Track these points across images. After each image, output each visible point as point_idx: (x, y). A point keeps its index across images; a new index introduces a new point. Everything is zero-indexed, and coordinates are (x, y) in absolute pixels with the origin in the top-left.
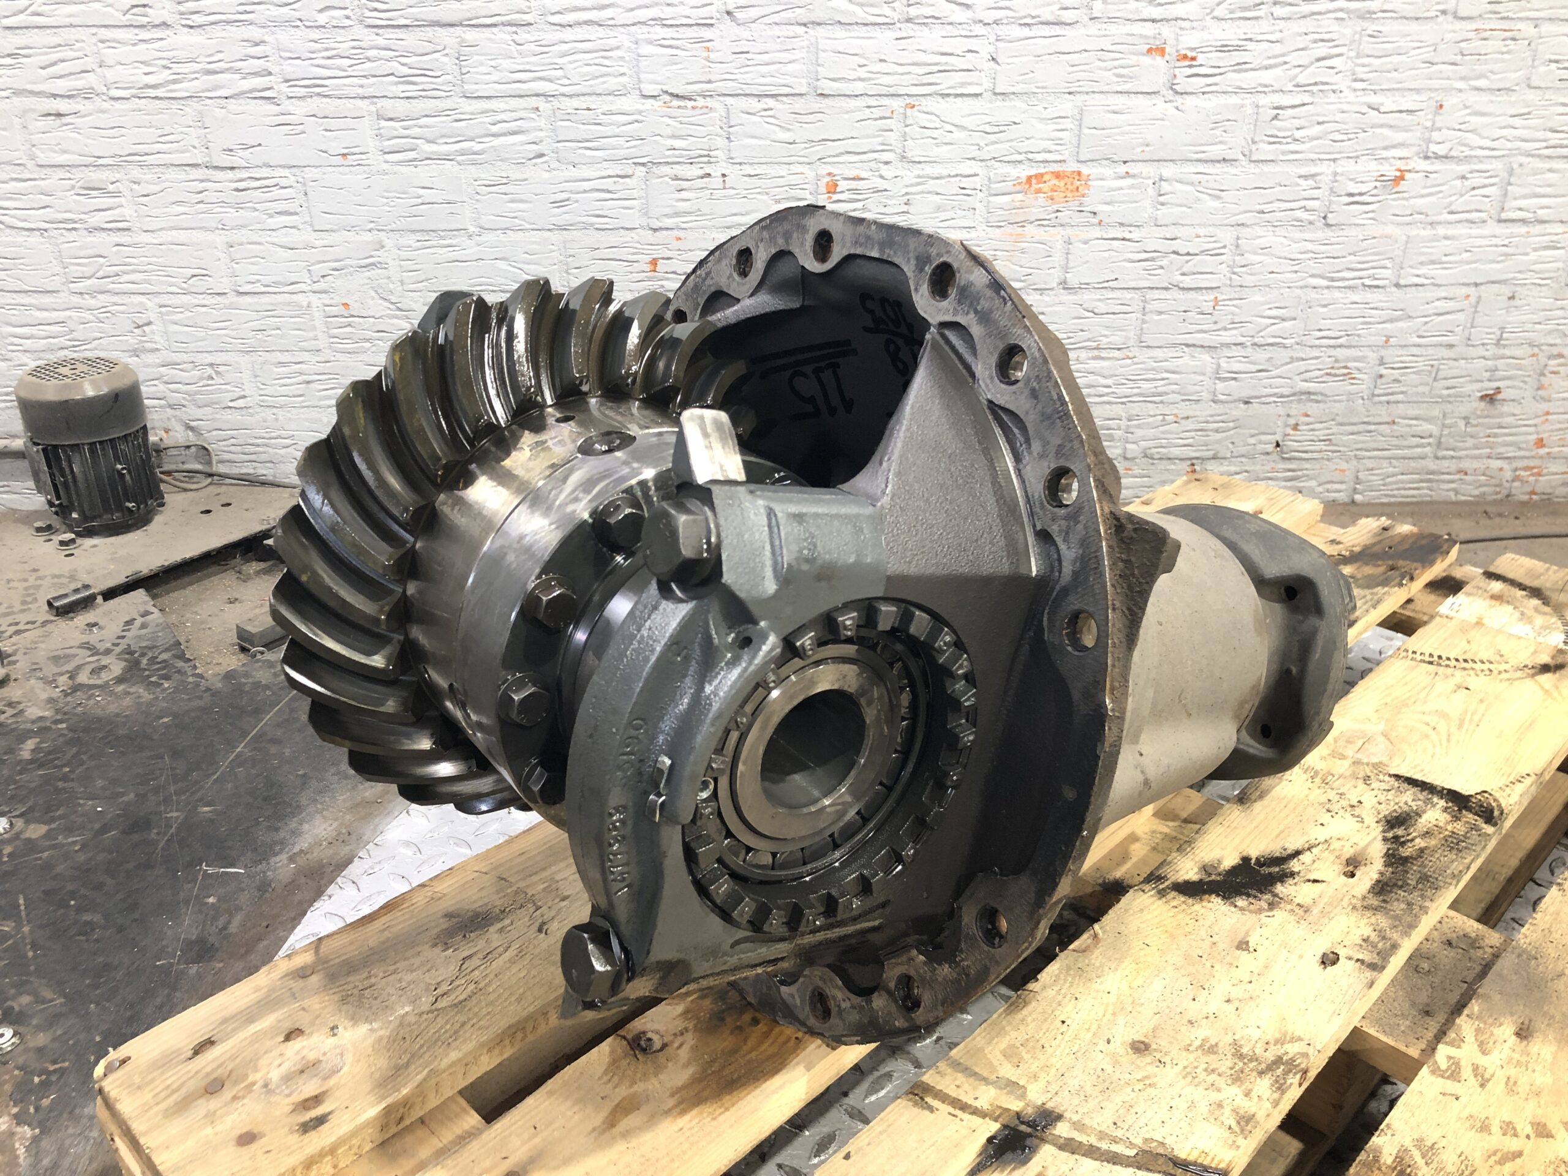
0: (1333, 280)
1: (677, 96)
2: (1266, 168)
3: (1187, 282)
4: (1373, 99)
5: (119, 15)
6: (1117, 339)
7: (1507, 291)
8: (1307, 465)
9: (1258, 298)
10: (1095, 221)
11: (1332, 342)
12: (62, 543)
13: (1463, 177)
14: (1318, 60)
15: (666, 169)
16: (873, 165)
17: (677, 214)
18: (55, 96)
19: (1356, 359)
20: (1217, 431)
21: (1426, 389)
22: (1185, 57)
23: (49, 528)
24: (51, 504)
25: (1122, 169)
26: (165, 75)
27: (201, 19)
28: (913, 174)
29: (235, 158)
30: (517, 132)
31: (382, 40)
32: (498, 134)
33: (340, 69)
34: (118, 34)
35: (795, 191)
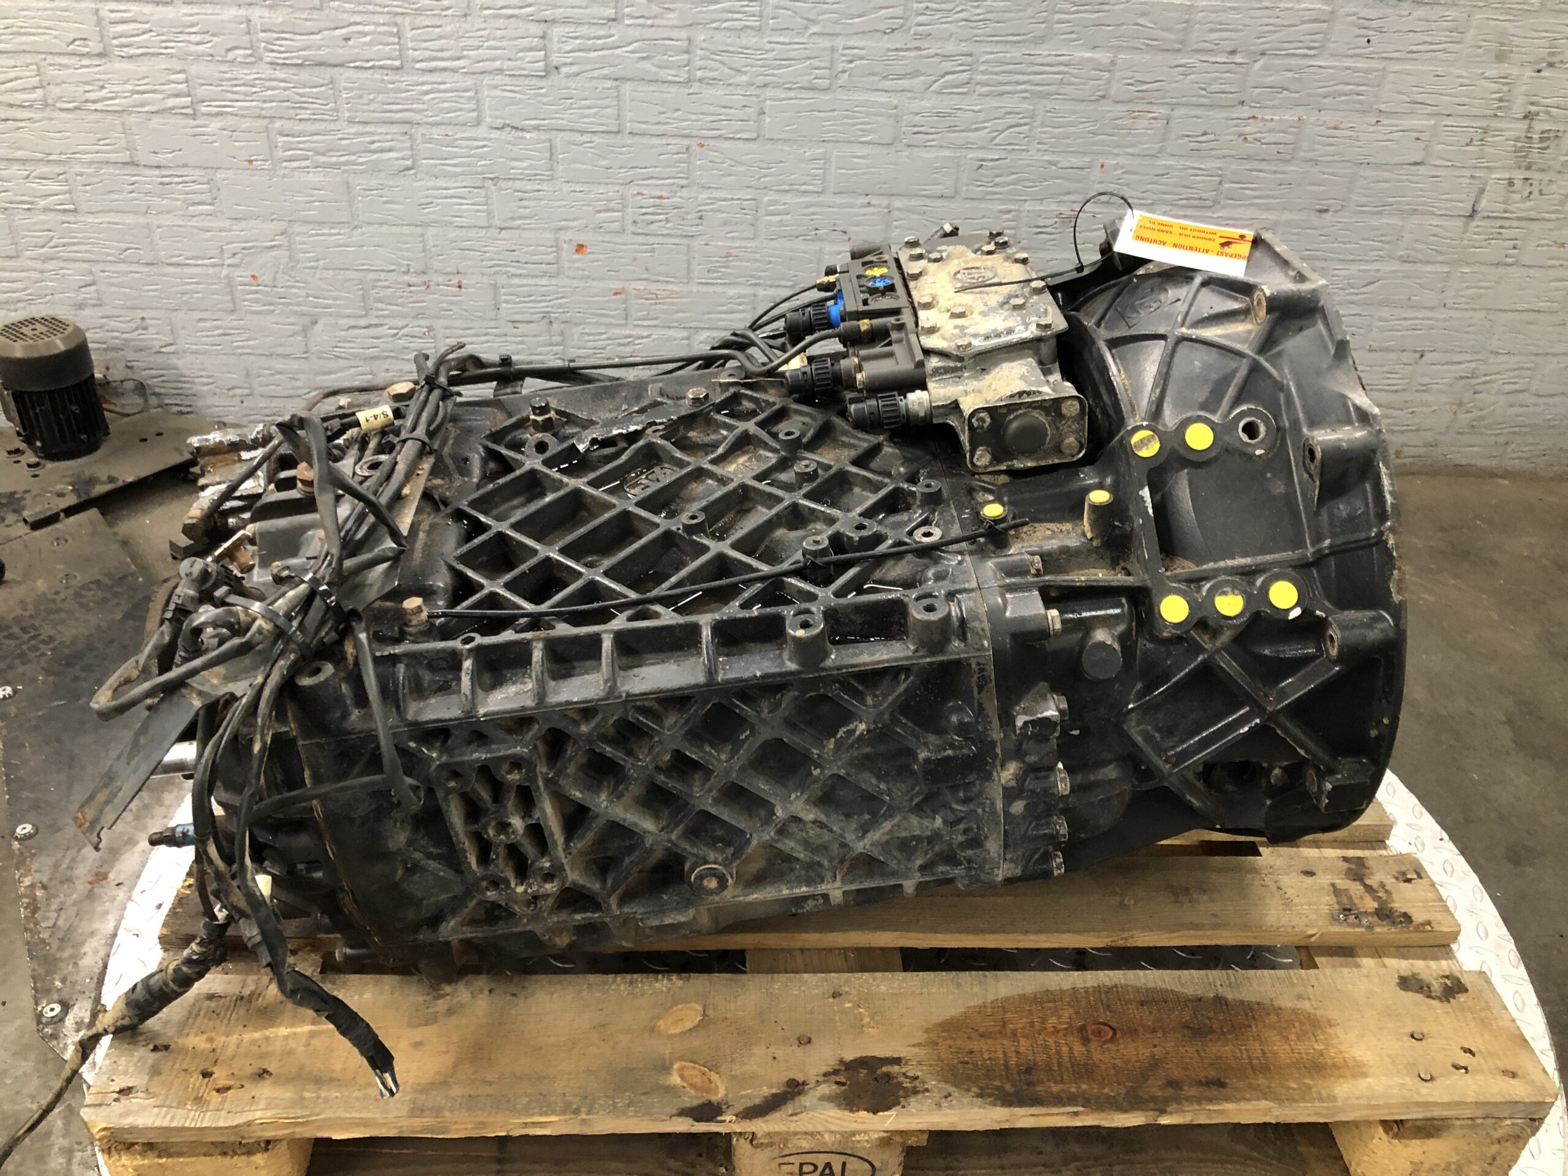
1: (516, 128)
2: (975, 204)
4: (1053, 158)
5: (64, 45)
10: (846, 237)
12: (29, 466)
14: (1011, 127)
15: (510, 183)
16: (674, 188)
17: (520, 218)
18: (11, 106)
23: (17, 451)
24: (19, 434)
25: (866, 200)
26: (104, 93)
27: (132, 51)
28: (702, 196)
29: (160, 159)
30: (390, 150)
31: (279, 74)
32: (375, 152)
33: (246, 94)
34: (64, 60)
35: (612, 205)
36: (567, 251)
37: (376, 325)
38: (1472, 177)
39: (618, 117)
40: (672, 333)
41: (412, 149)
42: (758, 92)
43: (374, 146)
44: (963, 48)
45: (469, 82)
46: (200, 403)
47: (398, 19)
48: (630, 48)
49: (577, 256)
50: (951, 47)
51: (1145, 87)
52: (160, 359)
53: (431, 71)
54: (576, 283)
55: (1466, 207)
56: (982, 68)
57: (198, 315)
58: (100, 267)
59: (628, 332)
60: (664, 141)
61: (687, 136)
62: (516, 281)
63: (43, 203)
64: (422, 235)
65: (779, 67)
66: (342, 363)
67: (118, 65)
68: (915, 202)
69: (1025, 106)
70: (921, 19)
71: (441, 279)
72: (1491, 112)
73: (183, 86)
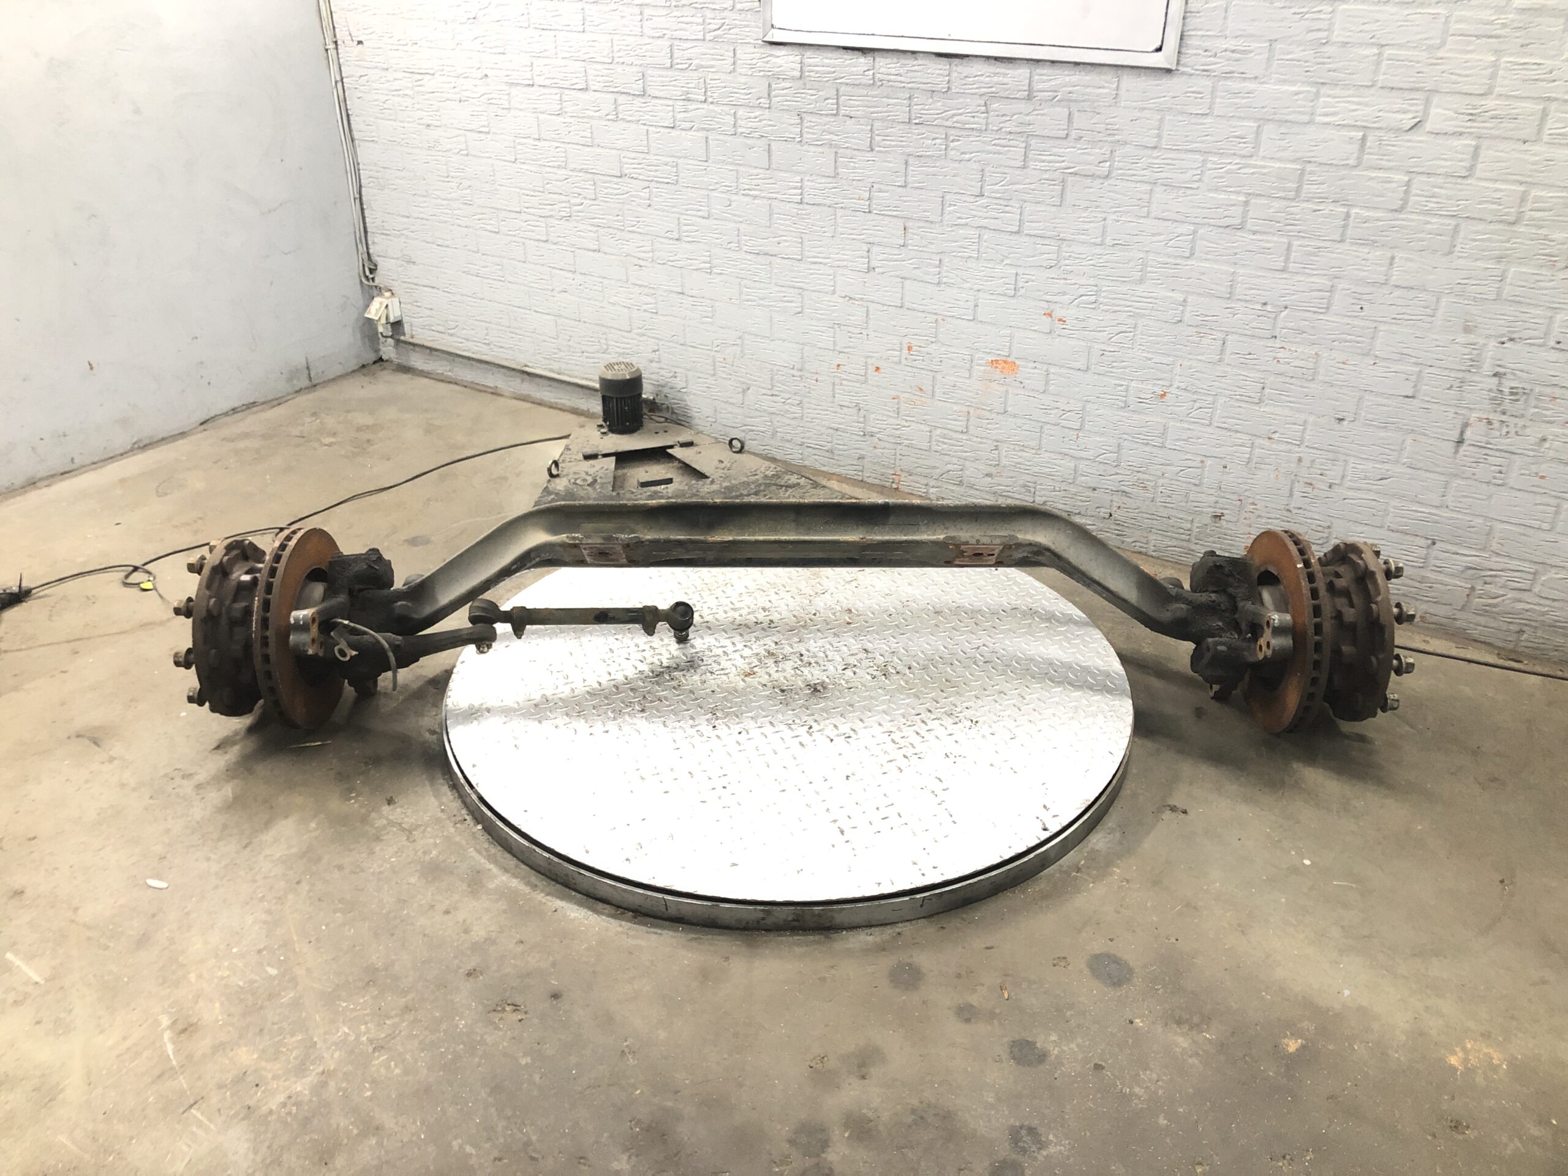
0: (1134, 437)
1: (851, 298)
2: (1099, 377)
3: (1064, 423)
4: (1149, 356)
6: (1033, 443)
7: (1224, 463)
8: (1126, 530)
9: (1098, 439)
10: (1021, 386)
11: (1136, 469)
12: (601, 433)
13: (1195, 401)
14: (1122, 332)
15: (847, 327)
16: (928, 342)
17: (849, 347)
19: (1148, 481)
20: (1081, 501)
21: (1184, 504)
22: (1060, 320)
24: (602, 417)
25: (1035, 365)
26: (676, 258)
27: (690, 239)
28: (943, 349)
29: (693, 293)
30: (791, 302)
31: (749, 257)
32: (786, 302)
33: (733, 265)
34: (663, 240)
35: (895, 347)
36: (871, 369)
37: (776, 395)
38: (1456, 413)
39: (902, 299)
40: (922, 427)
41: (802, 302)
42: (976, 293)
43: (785, 299)
44: (1092, 281)
45: (831, 271)
46: (694, 422)
47: (803, 235)
48: (910, 262)
49: (876, 373)
50: (1083, 281)
51: (1207, 318)
52: (679, 394)
53: (815, 263)
54: (875, 389)
55: (1455, 435)
56: (1103, 294)
57: (699, 375)
58: (663, 342)
59: (898, 422)
60: (924, 315)
61: (936, 314)
62: (844, 382)
63: (645, 307)
64: (802, 349)
65: (987, 281)
66: (758, 413)
67: (684, 245)
68: (1063, 371)
69: (1130, 321)
70: (1067, 262)
71: (808, 375)
72: (1463, 368)
73: (708, 259)
